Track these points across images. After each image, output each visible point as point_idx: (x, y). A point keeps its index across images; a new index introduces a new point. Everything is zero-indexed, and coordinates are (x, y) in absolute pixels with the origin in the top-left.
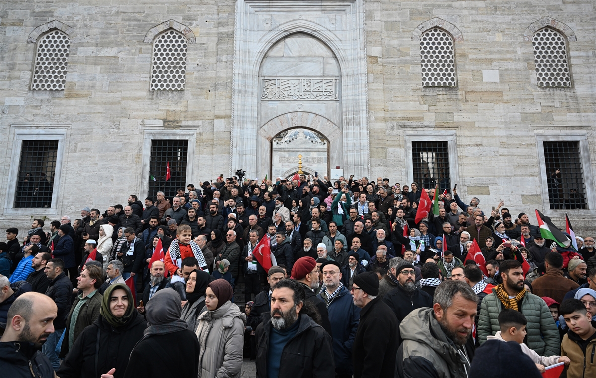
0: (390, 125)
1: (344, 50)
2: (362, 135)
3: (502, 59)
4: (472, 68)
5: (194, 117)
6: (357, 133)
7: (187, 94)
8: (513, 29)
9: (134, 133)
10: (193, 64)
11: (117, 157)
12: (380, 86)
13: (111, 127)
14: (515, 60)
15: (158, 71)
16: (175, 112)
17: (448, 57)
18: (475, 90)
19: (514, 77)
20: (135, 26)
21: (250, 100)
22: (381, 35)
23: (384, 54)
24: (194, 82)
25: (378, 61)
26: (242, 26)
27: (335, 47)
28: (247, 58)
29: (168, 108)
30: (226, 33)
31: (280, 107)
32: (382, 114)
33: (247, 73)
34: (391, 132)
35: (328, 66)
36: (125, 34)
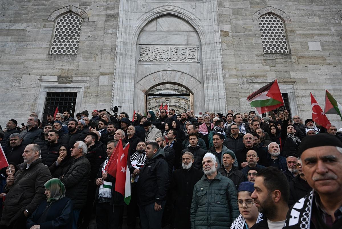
0: (241, 81)
1: (203, 26)
2: (219, 87)
3: (321, 35)
4: (300, 40)
5: (84, 75)
6: (216, 86)
7: (79, 58)
8: (326, 14)
9: (33, 87)
10: (86, 36)
11: (15, 105)
12: (232, 52)
13: (14, 81)
14: (331, 35)
15: (57, 41)
16: (68, 70)
17: (281, 33)
18: (304, 56)
19: (332, 47)
20: (42, 9)
21: (129, 61)
22: (230, 17)
23: (233, 30)
24: (85, 48)
25: (229, 35)
26: (125, 8)
27: (196, 24)
28: (128, 30)
29: (62, 68)
30: (112, 14)
31: (153, 67)
32: (234, 72)
33: (127, 41)
34: (242, 86)
35: (191, 38)
36: (34, 14)
